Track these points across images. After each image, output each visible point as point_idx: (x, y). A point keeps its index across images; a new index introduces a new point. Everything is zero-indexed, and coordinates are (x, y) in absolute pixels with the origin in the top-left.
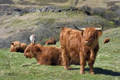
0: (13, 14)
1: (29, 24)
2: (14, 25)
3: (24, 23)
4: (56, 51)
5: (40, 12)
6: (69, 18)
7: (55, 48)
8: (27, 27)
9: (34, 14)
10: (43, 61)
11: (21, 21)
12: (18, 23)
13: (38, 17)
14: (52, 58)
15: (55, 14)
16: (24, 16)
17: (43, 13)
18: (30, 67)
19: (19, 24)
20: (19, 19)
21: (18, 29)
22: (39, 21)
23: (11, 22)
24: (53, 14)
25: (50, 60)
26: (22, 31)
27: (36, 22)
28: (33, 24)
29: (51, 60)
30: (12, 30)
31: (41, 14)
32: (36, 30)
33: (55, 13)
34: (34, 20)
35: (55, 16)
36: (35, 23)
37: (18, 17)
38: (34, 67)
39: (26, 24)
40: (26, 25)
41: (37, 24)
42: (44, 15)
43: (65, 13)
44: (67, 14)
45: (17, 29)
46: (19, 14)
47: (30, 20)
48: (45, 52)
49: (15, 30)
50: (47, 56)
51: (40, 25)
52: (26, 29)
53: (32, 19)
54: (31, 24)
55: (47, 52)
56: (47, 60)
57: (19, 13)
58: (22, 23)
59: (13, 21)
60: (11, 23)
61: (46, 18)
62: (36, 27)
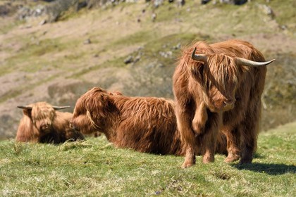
0: (20, 11)
1: (92, 62)
2: (21, 64)
3: (68, 53)
4: (167, 112)
5: (144, 6)
6: (286, 32)
7: (164, 102)
8: (84, 72)
9: (116, 13)
10: (127, 141)
11: (57, 47)
12: (42, 53)
13: (135, 29)
14: (154, 133)
15: (217, 16)
16: (71, 21)
17: (157, 11)
18: (85, 149)
19: (46, 57)
20: (49, 36)
21: (41, 82)
22: (141, 45)
23: (8, 49)
24: (207, 15)
25: (147, 138)
26: (62, 92)
27: (125, 52)
28: (111, 59)
29: (151, 138)
30: (13, 86)
31: (149, 15)
32: (126, 88)
33: (216, 11)
34: (118, 43)
35: (216, 25)
36: (122, 55)
37: (40, 27)
38: (96, 150)
39: (77, 58)
40: (80, 65)
41: (128, 62)
42: (166, 19)
43: (267, 10)
44: (272, 15)
45: (39, 84)
46: (48, 13)
47: (97, 42)
48: (133, 113)
49: (27, 88)
50: (137, 125)
51: (144, 64)
52: (77, 81)
53: (108, 36)
54: (101, 61)
55: (139, 114)
56: (139, 139)
57: (48, 9)
58: (62, 54)
59: (17, 47)
60: (9, 55)
61: (171, 33)
62: (123, 73)
